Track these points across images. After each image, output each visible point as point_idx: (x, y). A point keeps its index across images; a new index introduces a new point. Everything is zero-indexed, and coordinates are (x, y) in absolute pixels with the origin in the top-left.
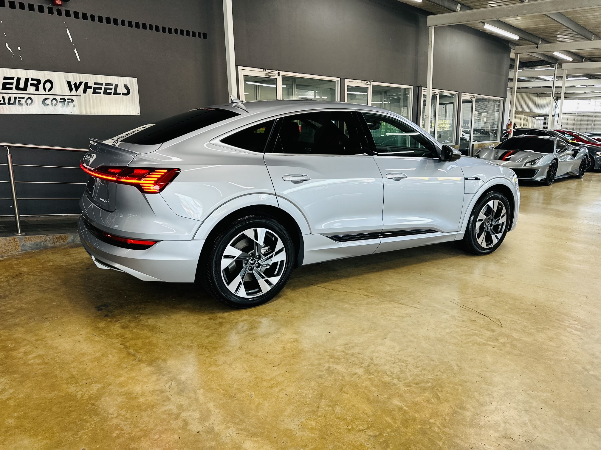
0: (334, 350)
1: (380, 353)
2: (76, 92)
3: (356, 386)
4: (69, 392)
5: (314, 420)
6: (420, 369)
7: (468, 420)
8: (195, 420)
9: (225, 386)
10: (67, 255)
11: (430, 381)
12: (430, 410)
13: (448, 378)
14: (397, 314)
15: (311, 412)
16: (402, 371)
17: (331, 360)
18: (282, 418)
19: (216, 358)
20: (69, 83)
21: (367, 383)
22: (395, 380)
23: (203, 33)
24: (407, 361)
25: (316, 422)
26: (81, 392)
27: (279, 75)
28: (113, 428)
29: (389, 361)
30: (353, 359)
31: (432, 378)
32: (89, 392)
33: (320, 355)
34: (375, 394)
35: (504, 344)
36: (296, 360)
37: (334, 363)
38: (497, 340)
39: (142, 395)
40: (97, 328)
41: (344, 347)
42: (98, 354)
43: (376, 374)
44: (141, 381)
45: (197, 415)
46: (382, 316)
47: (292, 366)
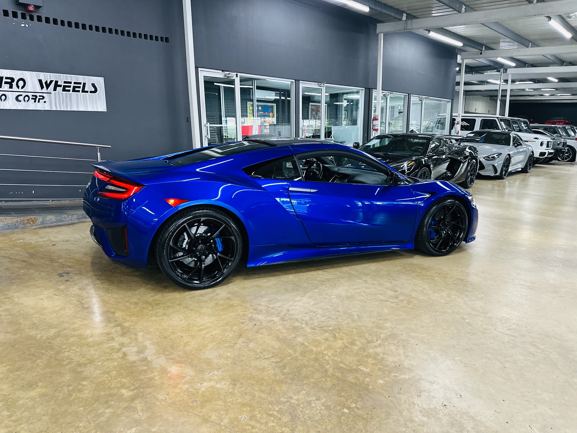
0: (258, 305)
1: (297, 306)
2: (47, 90)
3: (271, 328)
4: (30, 335)
5: (230, 352)
6: (326, 317)
7: (355, 351)
8: (133, 353)
9: (162, 330)
10: (36, 234)
11: (332, 326)
12: (326, 345)
13: (347, 324)
14: (319, 279)
15: (229, 347)
16: (311, 319)
17: (255, 312)
18: (204, 351)
19: (157, 311)
20: (40, 81)
21: (280, 327)
22: (303, 325)
23: (165, 38)
24: (317, 312)
25: (232, 353)
26: (40, 335)
27: (237, 76)
28: (65, 358)
29: (302, 312)
30: (273, 311)
31: (335, 324)
32: (47, 335)
33: (246, 308)
34: (284, 335)
35: (402, 301)
36: (225, 312)
37: (257, 313)
38: (397, 298)
39: (91, 337)
40: (58, 289)
41: (267, 302)
42: (57, 309)
43: (289, 321)
44: (92, 327)
45: (135, 349)
46: (306, 281)
47: (220, 316)
